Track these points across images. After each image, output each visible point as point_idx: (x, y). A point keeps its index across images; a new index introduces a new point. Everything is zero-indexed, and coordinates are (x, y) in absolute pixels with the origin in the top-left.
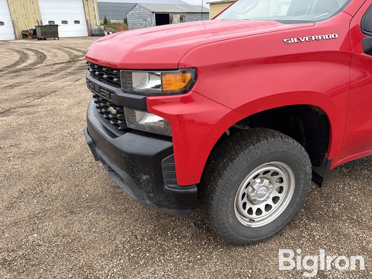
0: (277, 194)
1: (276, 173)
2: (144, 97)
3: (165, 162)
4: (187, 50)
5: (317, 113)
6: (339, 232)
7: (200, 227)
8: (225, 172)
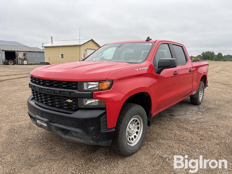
0: (137, 130)
1: (137, 121)
2: (91, 92)
3: (102, 119)
4: (109, 73)
5: (145, 95)
6: (159, 143)
7: (106, 155)
8: (123, 121)
